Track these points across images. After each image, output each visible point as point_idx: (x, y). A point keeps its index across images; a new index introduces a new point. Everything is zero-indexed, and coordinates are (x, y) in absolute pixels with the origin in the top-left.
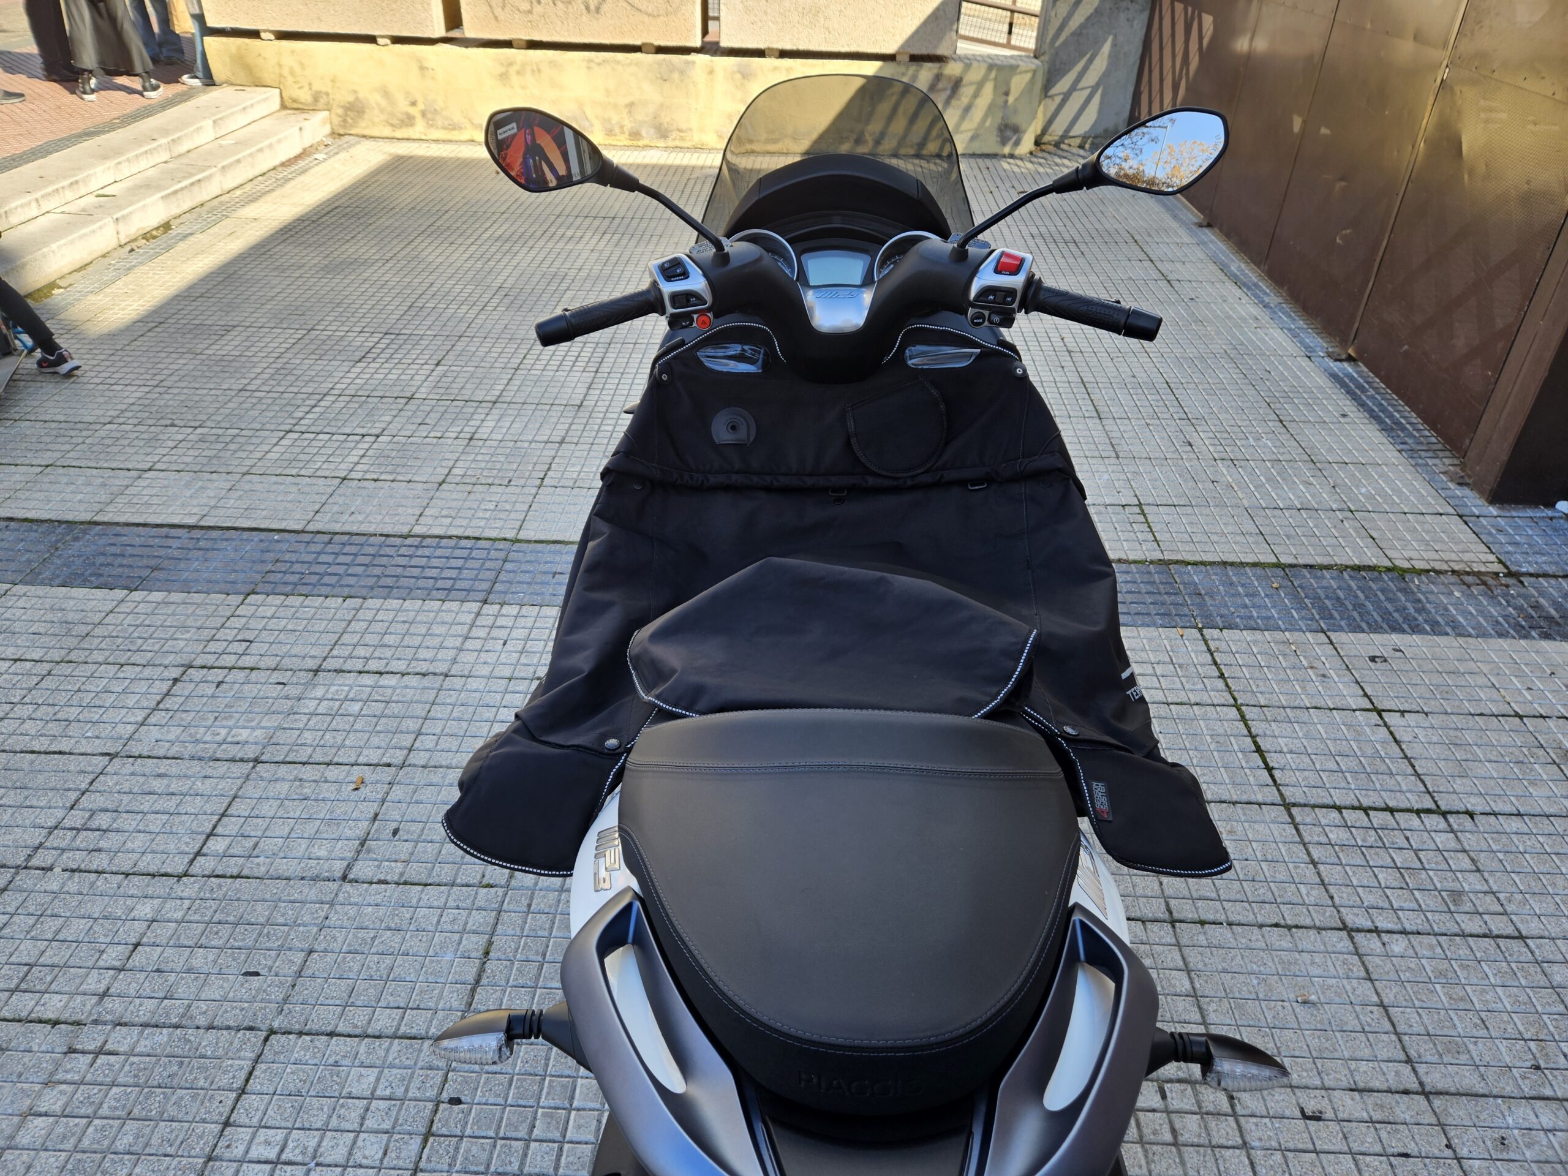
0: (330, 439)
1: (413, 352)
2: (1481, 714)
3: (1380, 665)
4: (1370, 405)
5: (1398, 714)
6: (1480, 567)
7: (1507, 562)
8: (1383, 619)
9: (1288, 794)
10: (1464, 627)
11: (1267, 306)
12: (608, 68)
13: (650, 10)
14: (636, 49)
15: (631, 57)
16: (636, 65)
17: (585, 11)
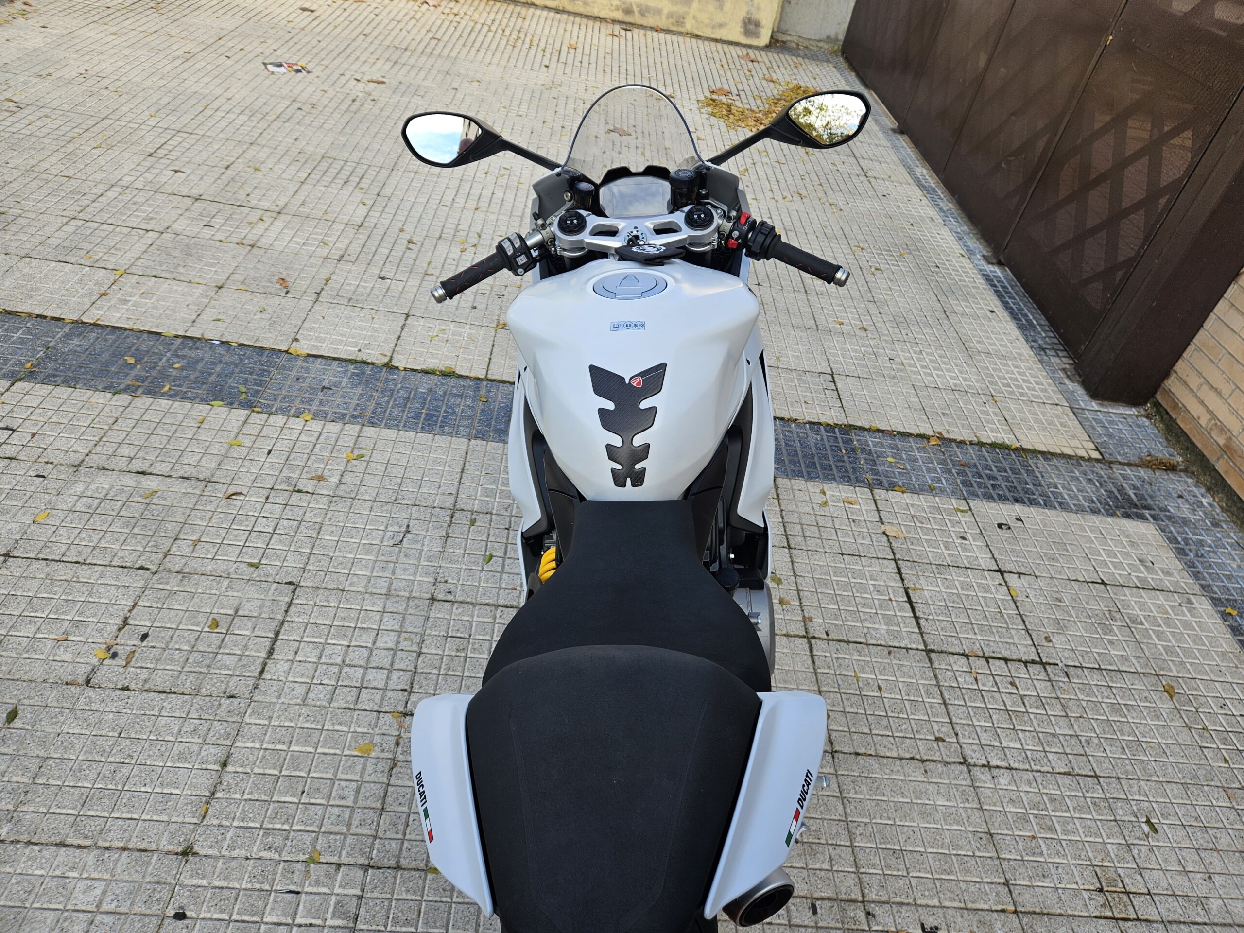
0: (114, 231)
1: (204, 153)
2: (1076, 580)
3: (1005, 534)
4: (1012, 305)
5: (1016, 576)
6: (1082, 453)
7: (1103, 450)
8: (1010, 491)
9: (929, 641)
10: (1068, 503)
11: (941, 209)
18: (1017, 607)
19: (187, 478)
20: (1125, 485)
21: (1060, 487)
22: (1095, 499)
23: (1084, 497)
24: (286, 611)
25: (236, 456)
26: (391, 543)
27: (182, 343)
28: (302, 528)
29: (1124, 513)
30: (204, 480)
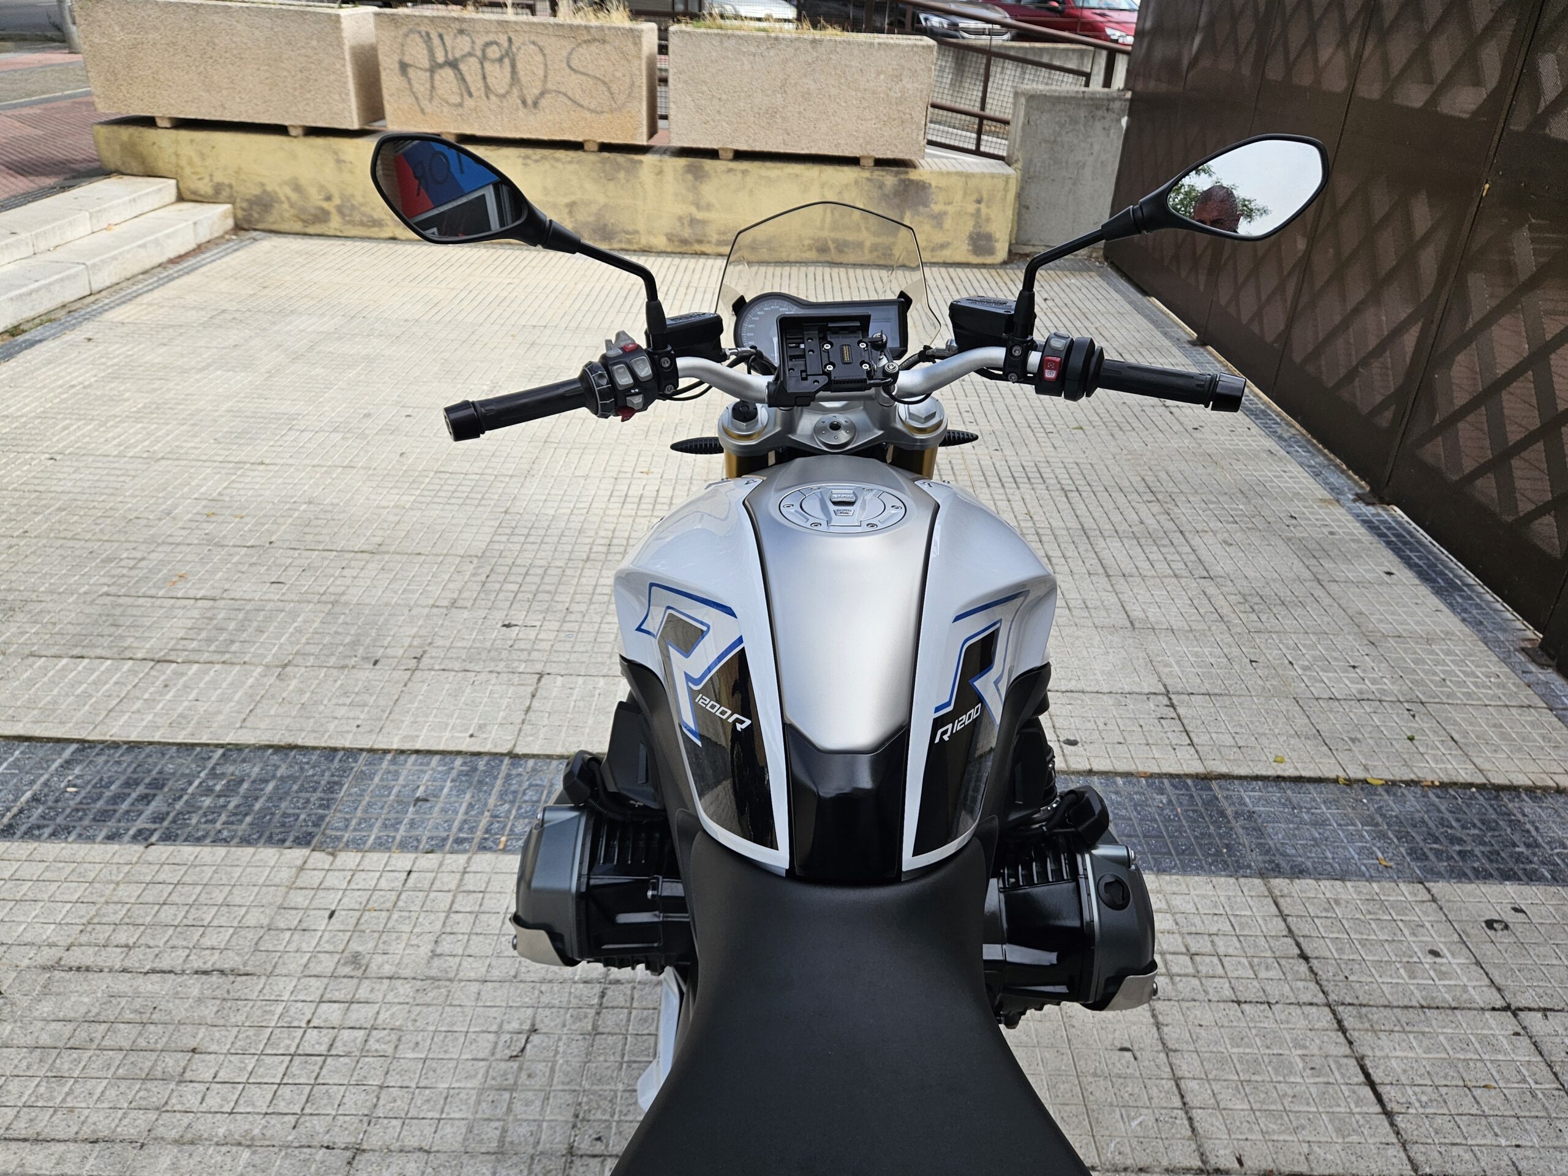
3: (1500, 936)
12: (547, 165)
13: (592, 106)
14: (577, 146)
15: (572, 154)
16: (579, 162)
17: (520, 105)
25: (282, 926)
26: (508, 1053)
28: (372, 1040)
30: (232, 973)
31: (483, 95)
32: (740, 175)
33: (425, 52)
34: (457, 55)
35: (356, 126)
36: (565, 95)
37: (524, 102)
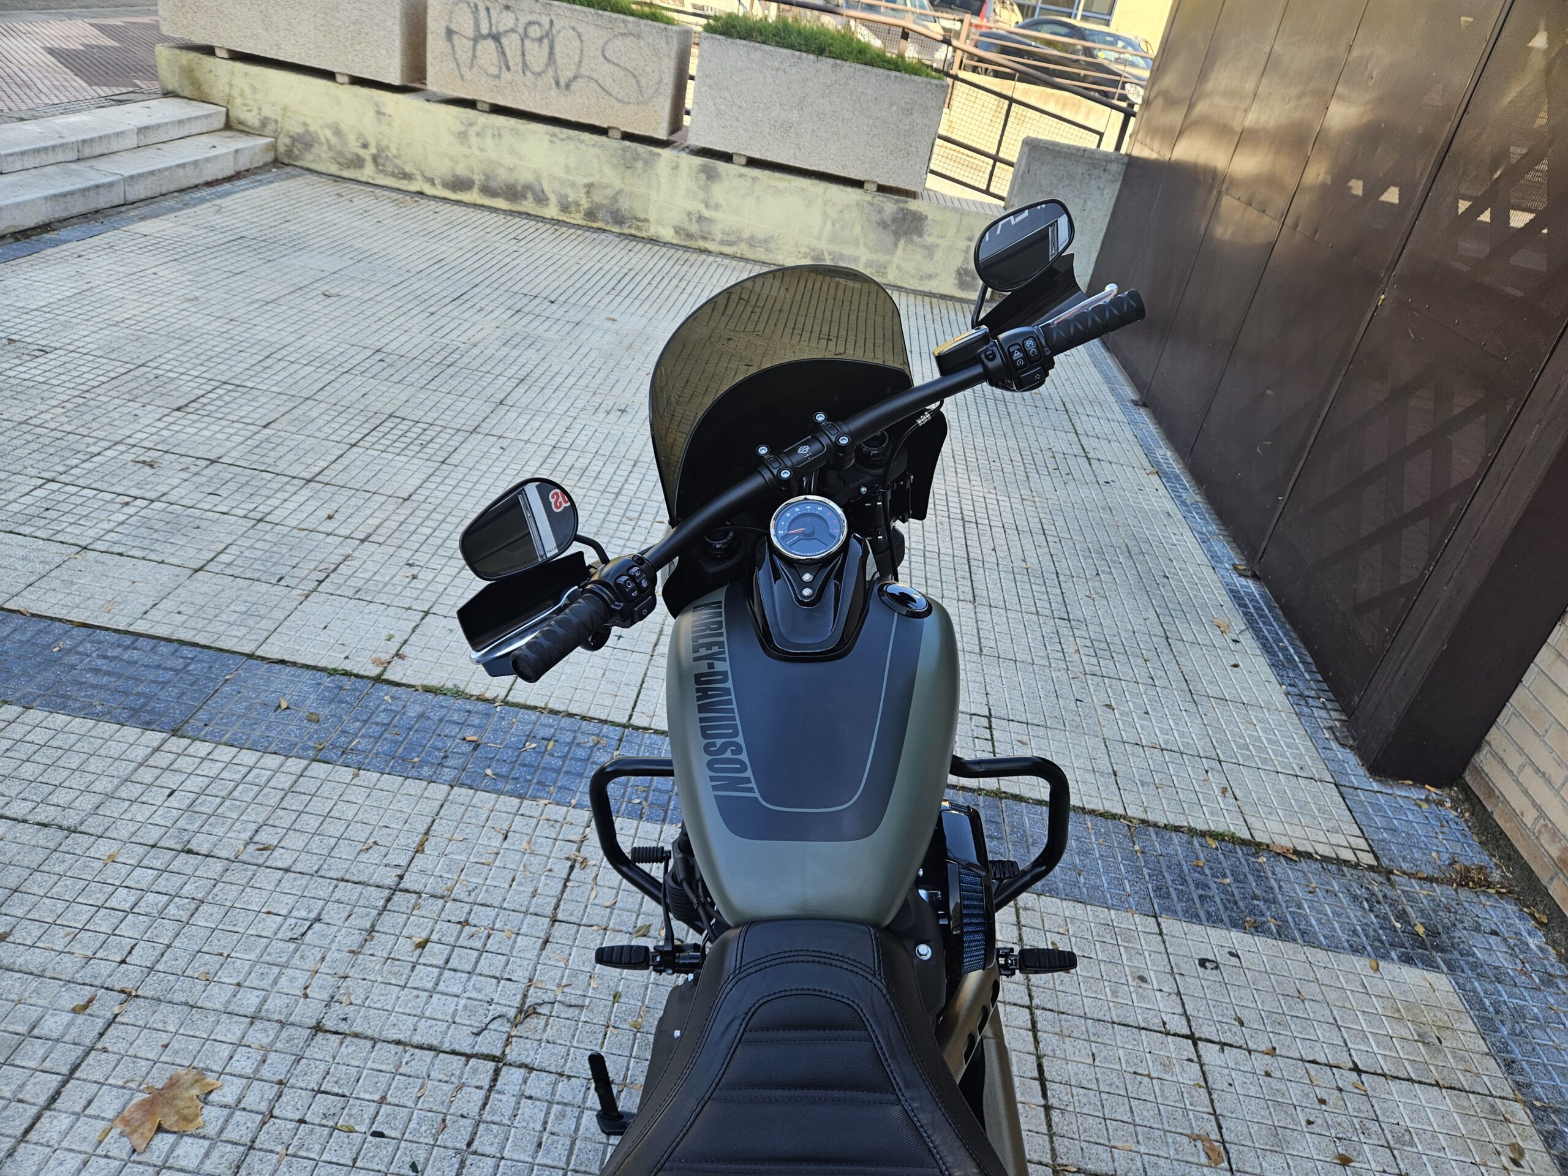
0: (94, 497)
1: (245, 408)
2: (1314, 1062)
3: (1210, 974)
4: (1266, 633)
5: (1217, 1047)
6: (1347, 855)
7: (1379, 853)
8: (1226, 908)
9: (1061, 1150)
10: (1315, 933)
11: (1183, 503)
12: (572, 146)
13: (620, 96)
14: (602, 131)
15: (596, 138)
16: (600, 147)
17: (554, 85)
18: (1212, 1101)
19: (45, 825)
20: (1409, 909)
21: (1306, 906)
22: (1358, 928)
23: (1341, 924)
24: (101, 1035)
25: (124, 796)
26: (289, 935)
27: (119, 640)
28: (172, 905)
29: (1402, 953)
30: (68, 829)
31: (520, 71)
32: (750, 181)
33: (472, 22)
34: (501, 29)
35: (397, 82)
36: (596, 81)
37: (557, 83)
